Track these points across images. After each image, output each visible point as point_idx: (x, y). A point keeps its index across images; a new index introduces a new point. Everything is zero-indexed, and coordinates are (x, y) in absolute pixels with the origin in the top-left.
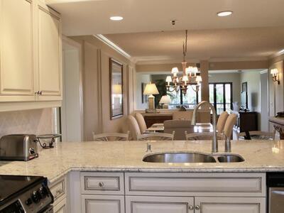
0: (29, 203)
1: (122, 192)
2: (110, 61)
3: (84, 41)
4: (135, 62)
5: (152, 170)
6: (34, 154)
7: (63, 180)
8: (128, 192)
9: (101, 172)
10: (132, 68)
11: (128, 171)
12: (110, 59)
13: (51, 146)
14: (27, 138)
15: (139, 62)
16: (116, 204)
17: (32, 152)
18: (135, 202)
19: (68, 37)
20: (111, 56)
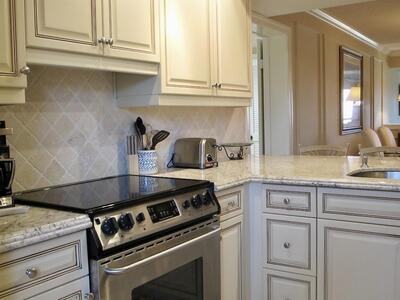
0: (186, 206)
1: (312, 213)
2: (341, 52)
3: (295, 23)
4: (387, 53)
5: (353, 186)
6: (212, 162)
7: (240, 192)
8: (320, 214)
9: (286, 184)
10: (379, 61)
11: (321, 186)
12: (340, 48)
13: (240, 158)
14: (204, 142)
15: (393, 52)
16: (304, 229)
17: (210, 159)
18: (330, 228)
19: (272, 18)
20: (340, 44)
